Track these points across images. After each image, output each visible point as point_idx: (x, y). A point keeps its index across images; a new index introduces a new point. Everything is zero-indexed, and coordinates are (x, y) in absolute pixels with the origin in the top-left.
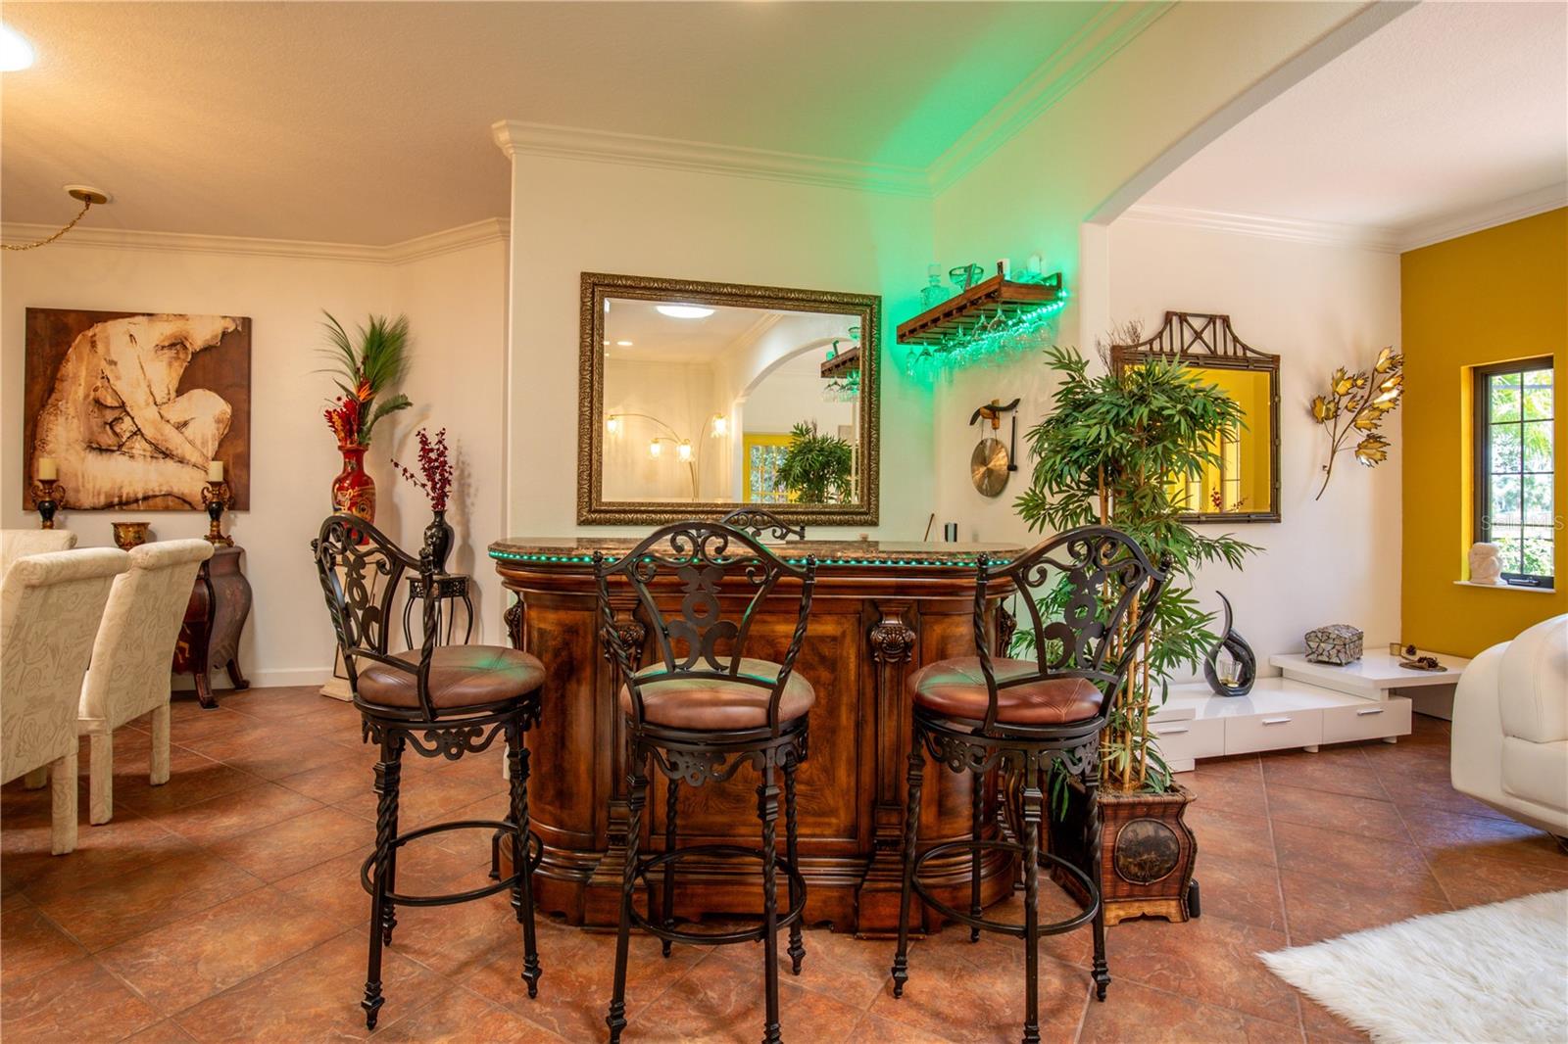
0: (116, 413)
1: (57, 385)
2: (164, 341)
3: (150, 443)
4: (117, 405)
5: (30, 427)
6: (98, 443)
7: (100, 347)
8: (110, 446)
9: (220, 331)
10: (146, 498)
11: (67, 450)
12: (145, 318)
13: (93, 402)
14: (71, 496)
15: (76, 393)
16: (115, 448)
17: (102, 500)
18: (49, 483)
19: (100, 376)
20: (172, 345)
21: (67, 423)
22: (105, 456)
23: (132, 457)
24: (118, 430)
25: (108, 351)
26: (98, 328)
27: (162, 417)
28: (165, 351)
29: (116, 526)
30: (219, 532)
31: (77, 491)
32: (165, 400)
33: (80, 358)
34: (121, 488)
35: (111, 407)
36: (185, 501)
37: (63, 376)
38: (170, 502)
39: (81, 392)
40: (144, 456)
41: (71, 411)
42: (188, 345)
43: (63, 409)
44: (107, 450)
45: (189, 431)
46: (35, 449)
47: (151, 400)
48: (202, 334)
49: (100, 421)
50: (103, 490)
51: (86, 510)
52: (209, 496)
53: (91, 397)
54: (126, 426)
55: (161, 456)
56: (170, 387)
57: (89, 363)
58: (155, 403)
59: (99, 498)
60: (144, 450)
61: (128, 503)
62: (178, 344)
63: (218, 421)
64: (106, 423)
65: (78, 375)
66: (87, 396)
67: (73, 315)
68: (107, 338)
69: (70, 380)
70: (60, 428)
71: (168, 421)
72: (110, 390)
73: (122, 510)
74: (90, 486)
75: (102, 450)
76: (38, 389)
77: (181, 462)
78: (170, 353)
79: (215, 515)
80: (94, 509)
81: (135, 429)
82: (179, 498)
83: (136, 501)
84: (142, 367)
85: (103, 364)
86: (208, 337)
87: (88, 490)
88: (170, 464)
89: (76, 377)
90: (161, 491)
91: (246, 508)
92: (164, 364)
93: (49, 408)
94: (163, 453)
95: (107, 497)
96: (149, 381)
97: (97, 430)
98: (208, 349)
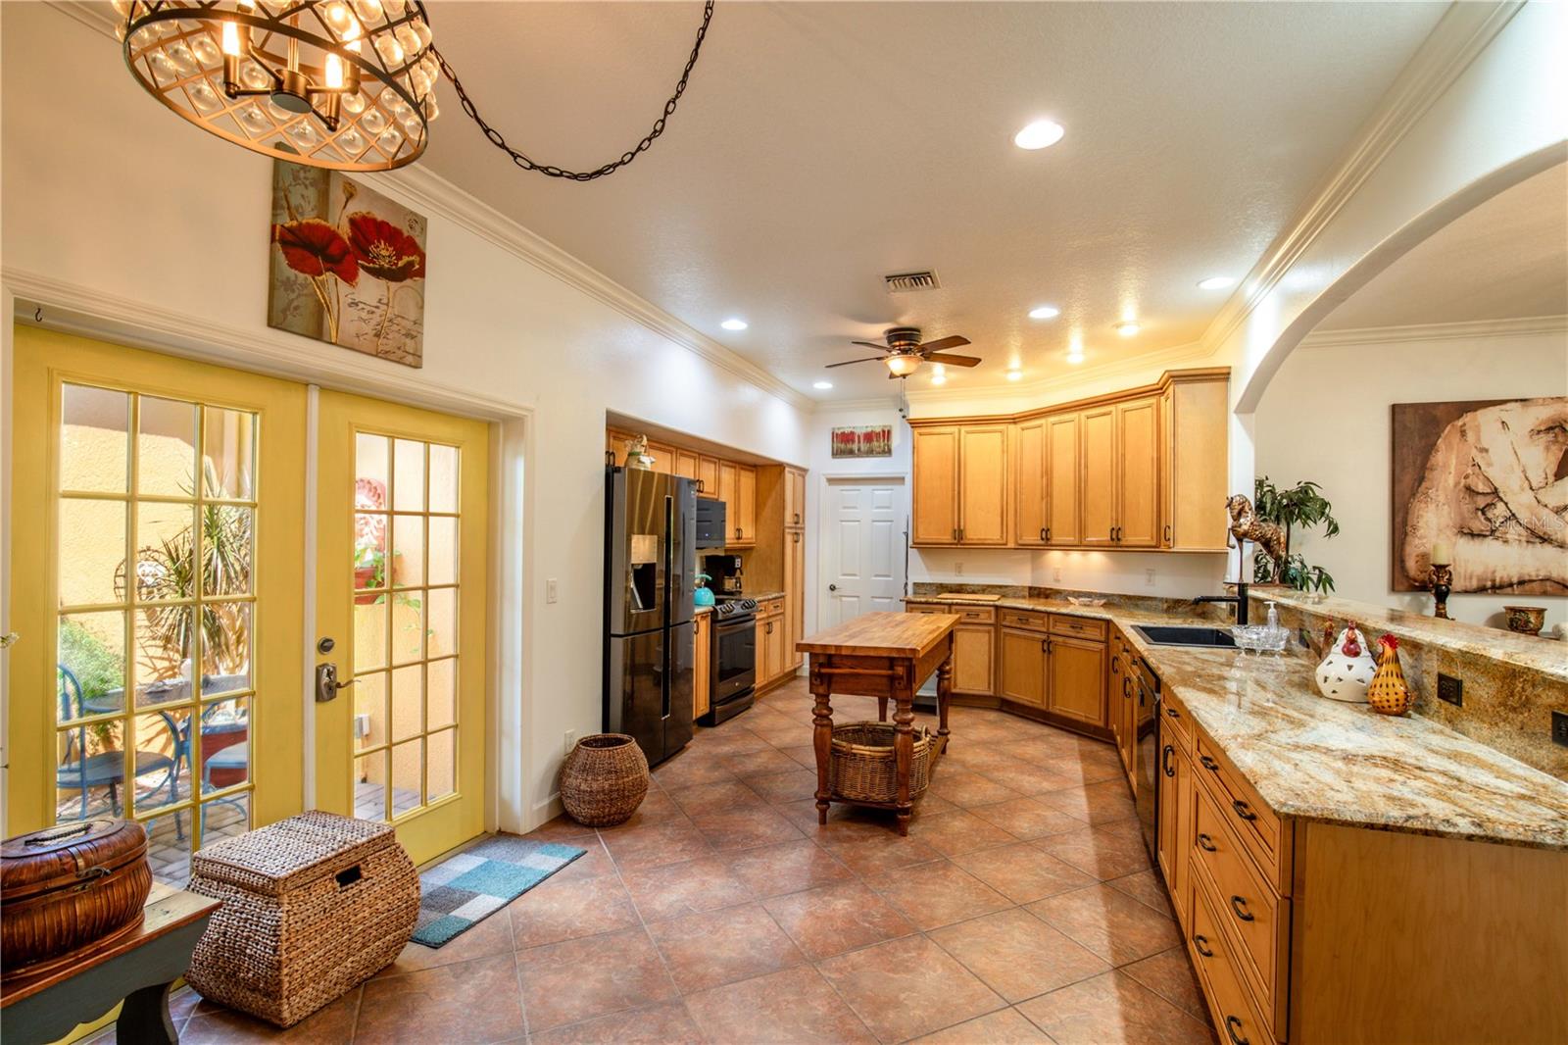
0: (1489, 500)
1: (1427, 474)
2: (1540, 425)
3: (1526, 528)
4: (1489, 491)
5: (1399, 514)
6: (1469, 529)
7: (1471, 436)
8: (1482, 531)
10: (1521, 583)
11: (1438, 535)
12: (1518, 404)
13: (1464, 489)
15: (1446, 481)
16: (1488, 533)
17: (1474, 584)
19: (1470, 464)
20: (1550, 429)
21: (1437, 510)
22: (1477, 541)
23: (1506, 542)
24: (1490, 516)
25: (1478, 439)
26: (1468, 418)
27: (1539, 502)
28: (1542, 435)
29: (1511, 610)
32: (1541, 485)
33: (1449, 447)
34: (1494, 572)
35: (1483, 494)
37: (1433, 465)
38: (1549, 586)
39: (1451, 481)
40: (1520, 541)
41: (1442, 498)
43: (1432, 496)
44: (1479, 535)
46: (1406, 534)
47: (1526, 484)
49: (1471, 507)
50: (1475, 574)
51: (1457, 593)
53: (1462, 484)
54: (1500, 510)
55: (1538, 540)
56: (1548, 471)
57: (1460, 451)
58: (1531, 488)
59: (1470, 582)
60: (1520, 535)
61: (1501, 587)
62: (1556, 427)
64: (1478, 509)
65: (1448, 464)
66: (1457, 484)
67: (1441, 407)
68: (1477, 426)
69: (1439, 469)
70: (1430, 514)
71: (1546, 506)
72: (1481, 477)
73: (1495, 593)
74: (1461, 570)
75: (1472, 535)
76: (1408, 479)
77: (1561, 547)
78: (1545, 438)
80: (1466, 592)
81: (1508, 514)
82: (1558, 583)
83: (1511, 585)
84: (1515, 452)
85: (1474, 452)
87: (1460, 573)
88: (1548, 550)
89: (1446, 466)
90: (1537, 576)
92: (1541, 448)
93: (1420, 497)
94: (1540, 537)
95: (1479, 580)
96: (1523, 467)
97: (1468, 515)
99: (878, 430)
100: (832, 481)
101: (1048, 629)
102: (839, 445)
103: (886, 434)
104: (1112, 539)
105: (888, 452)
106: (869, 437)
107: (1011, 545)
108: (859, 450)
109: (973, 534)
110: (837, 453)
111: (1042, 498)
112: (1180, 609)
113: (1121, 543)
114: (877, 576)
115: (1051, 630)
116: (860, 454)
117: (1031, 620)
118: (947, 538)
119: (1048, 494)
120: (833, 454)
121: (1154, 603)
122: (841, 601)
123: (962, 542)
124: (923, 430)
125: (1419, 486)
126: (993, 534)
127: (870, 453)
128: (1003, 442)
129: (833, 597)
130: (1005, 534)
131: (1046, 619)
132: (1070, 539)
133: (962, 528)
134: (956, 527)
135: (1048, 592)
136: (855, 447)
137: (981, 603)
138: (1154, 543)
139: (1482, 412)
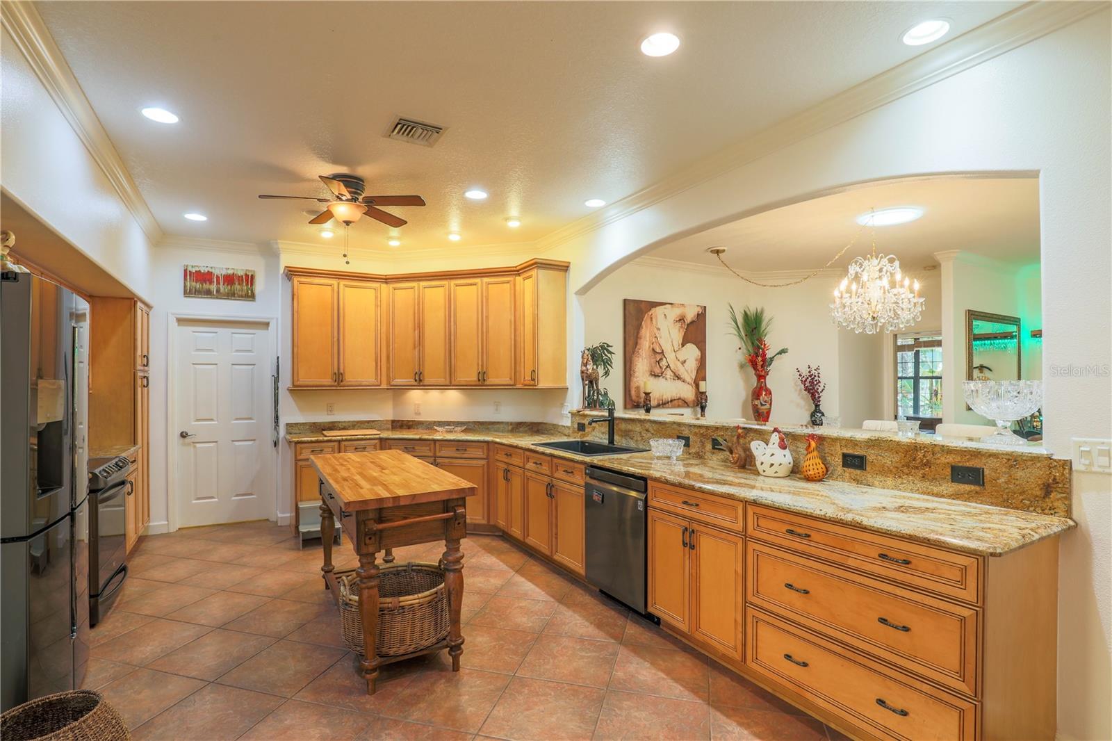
0: (660, 356)
1: (639, 341)
2: (677, 318)
3: (673, 372)
4: (660, 351)
6: (654, 372)
7: (654, 320)
8: (658, 373)
9: (697, 314)
10: (671, 401)
11: (643, 375)
12: (670, 306)
13: (652, 350)
15: (645, 345)
16: (660, 375)
17: (656, 402)
19: (654, 337)
20: (680, 320)
21: (642, 361)
22: (657, 378)
23: (666, 379)
24: (661, 365)
25: (657, 323)
26: (653, 310)
27: (677, 358)
28: (677, 323)
32: (677, 349)
33: (647, 327)
34: (663, 396)
35: (658, 353)
36: (685, 402)
37: (641, 336)
38: (680, 402)
39: (647, 346)
40: (671, 379)
41: (644, 355)
42: (686, 321)
43: (640, 353)
45: (686, 365)
46: (631, 375)
47: (673, 349)
48: (690, 315)
49: (654, 360)
50: (656, 397)
54: (664, 363)
56: (680, 342)
57: (650, 329)
58: (674, 351)
60: (671, 376)
61: (665, 404)
62: (681, 319)
63: (696, 360)
64: (657, 361)
65: (646, 335)
66: (650, 347)
67: (644, 303)
68: (656, 316)
69: (643, 338)
70: (640, 364)
71: (679, 360)
72: (658, 344)
73: (663, 407)
75: (656, 376)
76: (631, 343)
77: (683, 381)
78: (678, 325)
81: (667, 364)
82: (683, 400)
83: (668, 402)
84: (669, 331)
85: (655, 330)
86: (693, 317)
88: (679, 382)
89: (645, 337)
90: (676, 397)
92: (677, 330)
93: (636, 354)
94: (677, 377)
95: (658, 400)
96: (672, 339)
97: (653, 365)
98: (692, 322)
99: (240, 273)
100: (181, 321)
101: (435, 454)
102: (194, 284)
103: (250, 279)
104: (479, 380)
105: (251, 296)
106: (230, 279)
107: (384, 386)
108: (218, 291)
109: (350, 378)
110: (188, 293)
111: (415, 348)
112: (521, 429)
113: (486, 383)
114: (237, 419)
115: (438, 454)
116: (219, 295)
117: (416, 448)
118: (328, 381)
119: (420, 343)
120: (185, 292)
121: (502, 426)
122: (195, 447)
123: (341, 384)
124: (303, 279)
125: (636, 347)
126: (368, 378)
127: (231, 295)
128: (376, 298)
129: (184, 444)
130: (379, 377)
131: (432, 446)
132: (441, 381)
133: (342, 371)
134: (336, 371)
135: (411, 423)
136: (214, 287)
137: (368, 437)
138: (512, 383)
139: (658, 308)
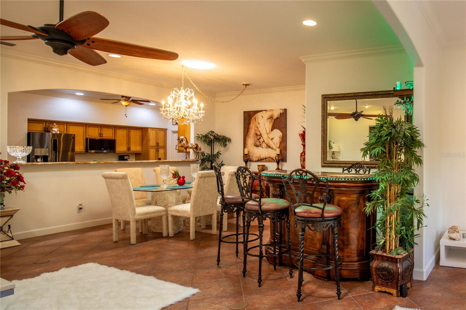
0: (260, 137)
2: (268, 117)
3: (266, 144)
5: (244, 141)
6: (256, 144)
7: (256, 119)
9: (280, 113)
10: (265, 158)
11: (251, 146)
12: (265, 111)
14: (251, 158)
15: (252, 132)
16: (260, 146)
17: (257, 159)
18: (247, 155)
19: (257, 127)
20: (270, 118)
21: (251, 139)
22: (258, 147)
23: (263, 148)
24: (260, 141)
25: (258, 120)
26: (256, 115)
27: (268, 137)
28: (269, 120)
29: (258, 165)
30: (279, 168)
31: (253, 157)
32: (269, 133)
33: (253, 123)
34: (261, 156)
35: (259, 135)
36: (272, 159)
37: (250, 127)
38: (270, 159)
40: (265, 147)
41: (251, 136)
42: (273, 118)
45: (273, 140)
46: (245, 146)
48: (276, 115)
50: (257, 156)
51: (254, 161)
52: (277, 158)
54: (261, 140)
55: (268, 147)
56: (270, 129)
57: (255, 124)
58: (267, 133)
62: (271, 117)
63: (280, 138)
64: (258, 139)
66: (254, 133)
67: (252, 112)
68: (258, 117)
70: (249, 141)
71: (270, 138)
72: (258, 131)
73: (261, 161)
74: (255, 155)
75: (257, 146)
77: (272, 149)
78: (270, 120)
79: (278, 163)
80: (256, 161)
81: (263, 140)
83: (263, 159)
84: (264, 124)
85: (257, 124)
86: (277, 115)
88: (270, 150)
89: (252, 128)
90: (268, 157)
91: (286, 161)
92: (269, 123)
93: (248, 136)
94: (269, 146)
96: (266, 128)
97: (256, 141)
98: (277, 118)
125: (248, 133)
139: (258, 113)
